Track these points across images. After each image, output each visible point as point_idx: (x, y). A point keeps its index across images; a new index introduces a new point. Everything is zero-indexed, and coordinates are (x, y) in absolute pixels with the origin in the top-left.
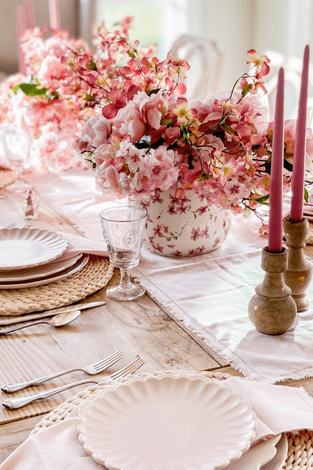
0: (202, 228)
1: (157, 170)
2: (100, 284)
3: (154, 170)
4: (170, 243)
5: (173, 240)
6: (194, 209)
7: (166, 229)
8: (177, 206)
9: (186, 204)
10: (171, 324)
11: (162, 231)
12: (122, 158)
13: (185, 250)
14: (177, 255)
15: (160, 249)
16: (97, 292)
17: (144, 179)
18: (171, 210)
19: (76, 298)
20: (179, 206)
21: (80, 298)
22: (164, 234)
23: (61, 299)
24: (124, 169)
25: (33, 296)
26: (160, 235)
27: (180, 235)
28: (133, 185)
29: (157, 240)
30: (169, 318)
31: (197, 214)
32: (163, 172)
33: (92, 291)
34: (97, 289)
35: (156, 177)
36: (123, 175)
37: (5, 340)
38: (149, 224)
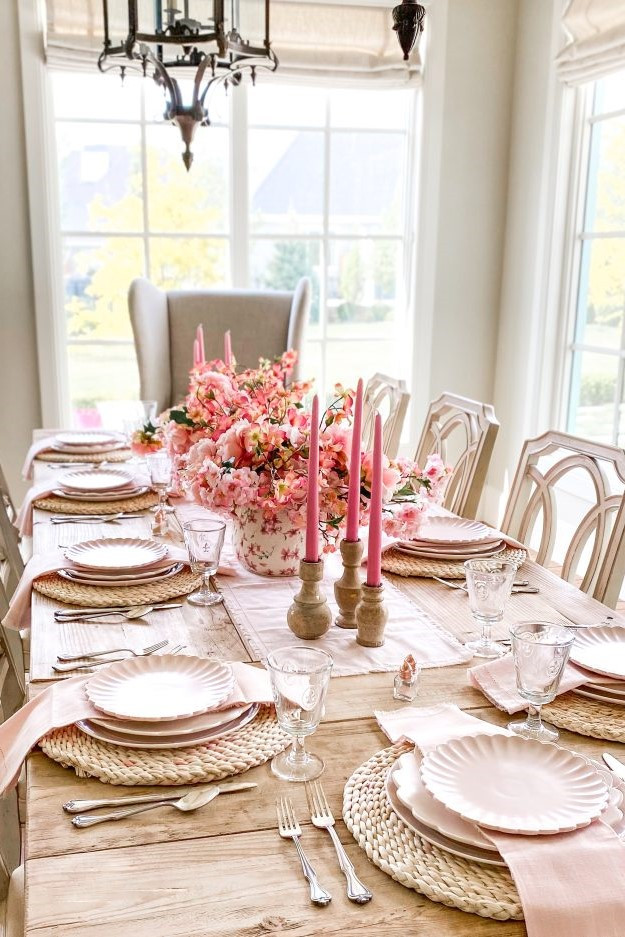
0: (293, 550)
1: (232, 487)
2: (184, 590)
3: (230, 487)
4: (263, 561)
5: (264, 558)
6: (285, 530)
7: (259, 549)
8: (268, 527)
9: (277, 525)
10: (229, 627)
11: (255, 549)
12: (203, 475)
13: (276, 570)
14: (270, 574)
15: (253, 567)
16: (180, 597)
17: (222, 495)
18: (263, 530)
19: (157, 599)
20: (271, 527)
21: (161, 600)
22: (256, 552)
23: (143, 597)
24: (205, 485)
25: (120, 594)
26: (253, 553)
27: (271, 554)
28: (210, 499)
29: (251, 557)
30: (231, 622)
31: (287, 535)
32: (238, 489)
33: (174, 595)
34: (181, 593)
35: (232, 493)
36: (203, 489)
37: (81, 625)
38: (244, 541)
